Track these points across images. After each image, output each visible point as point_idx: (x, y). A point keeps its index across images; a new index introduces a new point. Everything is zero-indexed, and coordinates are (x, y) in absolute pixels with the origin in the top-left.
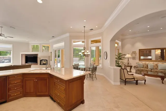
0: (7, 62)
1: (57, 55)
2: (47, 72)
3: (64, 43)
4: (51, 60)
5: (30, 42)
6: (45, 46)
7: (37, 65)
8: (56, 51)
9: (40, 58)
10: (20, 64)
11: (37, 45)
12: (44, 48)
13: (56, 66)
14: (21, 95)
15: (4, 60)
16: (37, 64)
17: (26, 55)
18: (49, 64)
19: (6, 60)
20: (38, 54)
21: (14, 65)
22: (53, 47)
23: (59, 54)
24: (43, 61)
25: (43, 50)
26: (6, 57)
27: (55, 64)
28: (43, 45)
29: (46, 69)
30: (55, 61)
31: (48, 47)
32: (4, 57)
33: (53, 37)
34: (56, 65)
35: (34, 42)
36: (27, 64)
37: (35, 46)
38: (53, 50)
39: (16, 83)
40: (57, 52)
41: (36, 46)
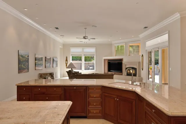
0: (91, 69)
1: (153, 60)
2: (134, 89)
3: (167, 35)
4: (143, 69)
5: (113, 42)
6: (133, 46)
7: (122, 75)
8: (151, 52)
9: (126, 65)
10: (103, 73)
11: (122, 44)
12: (131, 49)
13: (151, 80)
14: (100, 115)
15: (89, 67)
16: (121, 73)
17: (109, 60)
18: (140, 76)
19: (91, 67)
20: (123, 59)
21: (96, 74)
22: (146, 46)
23: (157, 57)
24: (127, 71)
25: (130, 52)
26: (91, 63)
27: (150, 76)
28: (131, 45)
29: (132, 84)
30: (149, 71)
31: (138, 46)
32: (89, 63)
33: (145, 29)
34: (151, 78)
35: (117, 41)
36: (110, 73)
37: (119, 47)
38: (146, 50)
39: (96, 97)
40: (153, 54)
41: (121, 46)
